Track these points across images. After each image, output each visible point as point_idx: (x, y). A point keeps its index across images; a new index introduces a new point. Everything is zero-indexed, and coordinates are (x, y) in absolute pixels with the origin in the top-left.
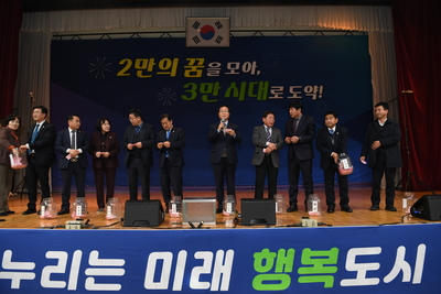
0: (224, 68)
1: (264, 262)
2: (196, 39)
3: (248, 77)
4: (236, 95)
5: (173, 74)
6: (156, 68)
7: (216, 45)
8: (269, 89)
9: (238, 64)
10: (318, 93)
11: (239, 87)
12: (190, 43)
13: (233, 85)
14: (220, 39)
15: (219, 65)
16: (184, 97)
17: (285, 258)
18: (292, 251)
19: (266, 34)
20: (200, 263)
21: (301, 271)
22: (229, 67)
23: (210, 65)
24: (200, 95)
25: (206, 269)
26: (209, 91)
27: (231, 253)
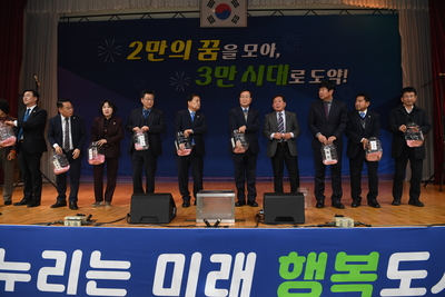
0: (240, 51)
1: (291, 268)
2: (211, 19)
3: (266, 60)
4: (253, 79)
5: (186, 57)
6: (168, 50)
7: (233, 25)
8: (290, 73)
9: (256, 46)
10: (342, 78)
11: (256, 70)
12: (205, 23)
13: (251, 68)
14: (236, 19)
15: (235, 47)
16: (198, 82)
17: (316, 263)
18: (324, 256)
19: (285, 13)
20: (217, 267)
21: (334, 278)
22: (246, 49)
23: (226, 47)
24: (214, 79)
25: (224, 274)
26: (225, 75)
27: (252, 257)
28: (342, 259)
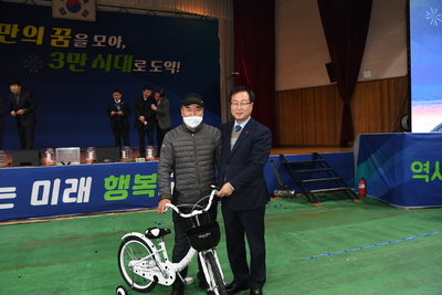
0: (91, 40)
1: (111, 184)
2: (62, 10)
3: (113, 50)
4: (102, 66)
5: (39, 42)
6: (20, 34)
7: (82, 18)
8: (134, 63)
9: (104, 38)
10: (176, 68)
11: (105, 58)
12: (56, 14)
13: (100, 56)
14: (86, 13)
15: (86, 36)
16: (52, 66)
17: (124, 181)
18: (128, 176)
19: (130, 11)
20: (70, 186)
21: (134, 188)
22: (96, 39)
23: (77, 36)
24: (67, 64)
25: (74, 190)
26: (77, 61)
27: (90, 179)
28: (138, 178)
